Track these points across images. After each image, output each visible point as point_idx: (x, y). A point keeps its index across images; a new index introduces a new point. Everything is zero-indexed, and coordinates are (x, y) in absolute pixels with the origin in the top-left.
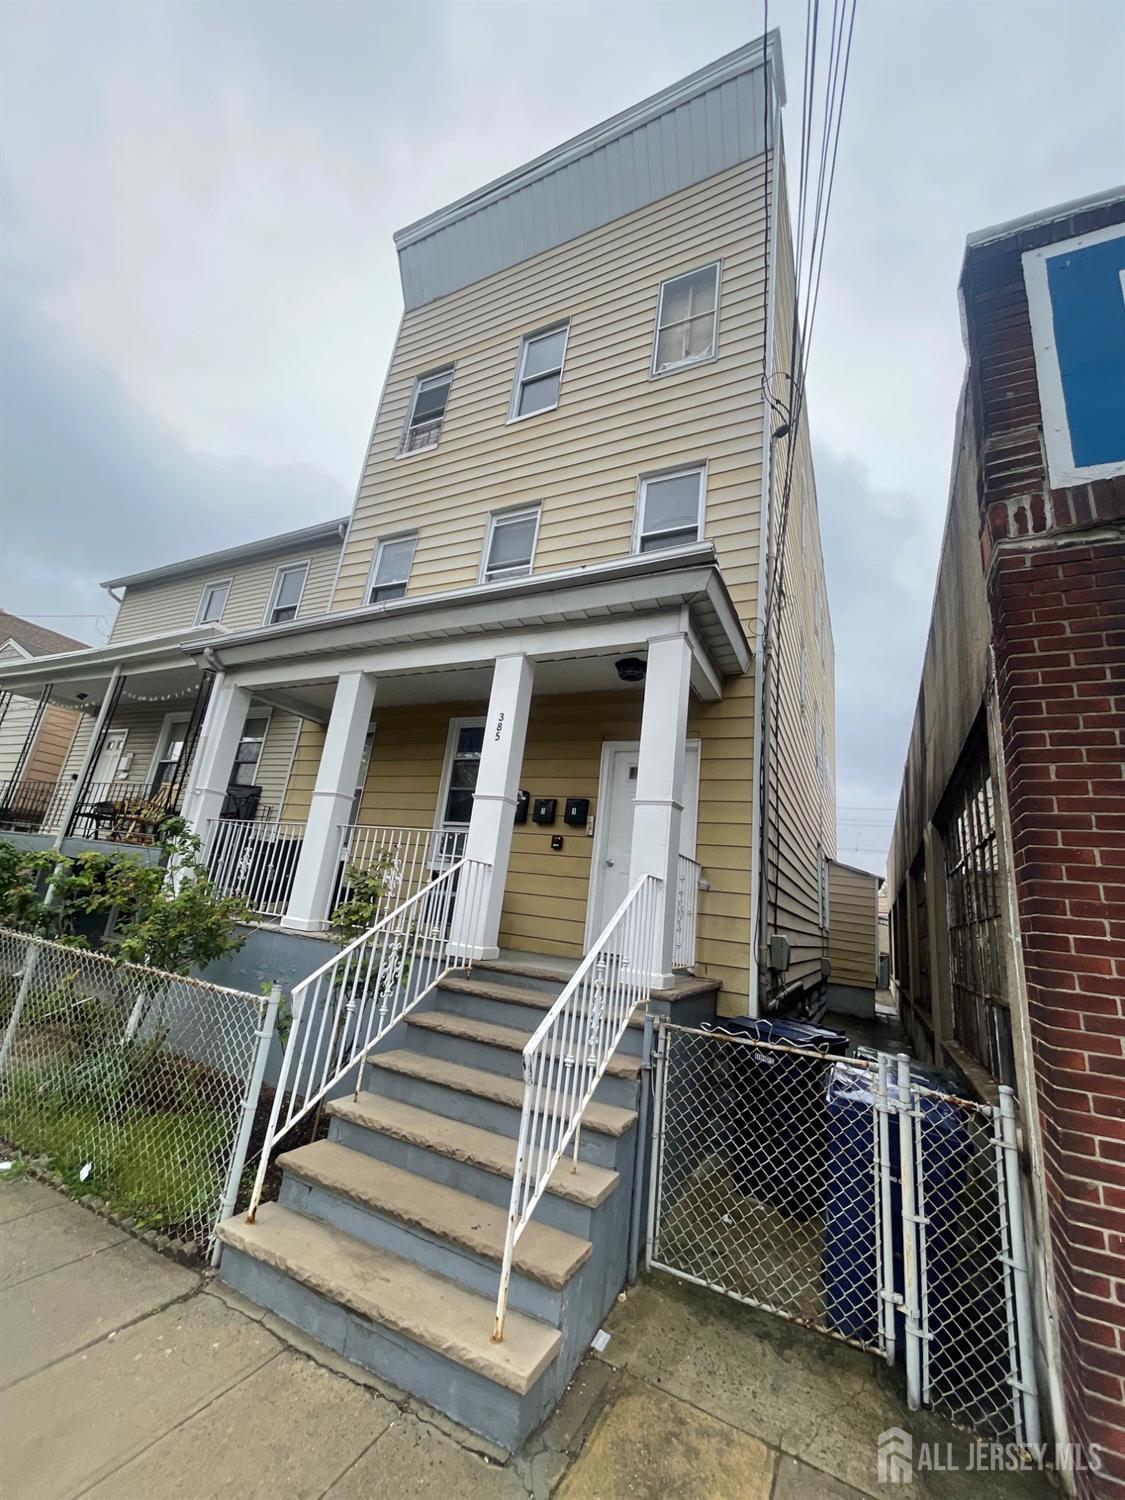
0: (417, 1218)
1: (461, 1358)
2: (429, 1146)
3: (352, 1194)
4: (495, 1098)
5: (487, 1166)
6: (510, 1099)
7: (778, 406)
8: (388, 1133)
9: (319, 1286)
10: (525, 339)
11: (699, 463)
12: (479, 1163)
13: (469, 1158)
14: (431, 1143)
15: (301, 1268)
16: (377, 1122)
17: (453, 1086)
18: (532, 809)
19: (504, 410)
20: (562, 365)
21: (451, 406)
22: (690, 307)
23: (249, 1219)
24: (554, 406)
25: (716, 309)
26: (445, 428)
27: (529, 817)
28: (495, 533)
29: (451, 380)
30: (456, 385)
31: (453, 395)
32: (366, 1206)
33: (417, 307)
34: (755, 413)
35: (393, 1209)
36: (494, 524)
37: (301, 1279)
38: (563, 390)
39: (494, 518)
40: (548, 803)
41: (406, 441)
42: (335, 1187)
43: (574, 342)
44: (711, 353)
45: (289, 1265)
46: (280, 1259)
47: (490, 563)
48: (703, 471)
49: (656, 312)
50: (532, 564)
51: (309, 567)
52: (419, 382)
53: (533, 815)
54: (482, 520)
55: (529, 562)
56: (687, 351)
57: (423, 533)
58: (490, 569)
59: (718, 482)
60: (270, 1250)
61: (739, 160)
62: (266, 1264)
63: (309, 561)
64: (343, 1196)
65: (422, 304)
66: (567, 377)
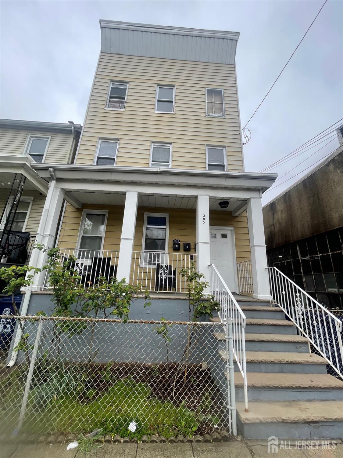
0: (298, 385)
2: (271, 362)
3: (271, 386)
4: (271, 340)
5: (294, 362)
6: (277, 340)
7: (246, 138)
8: (254, 362)
9: (299, 420)
10: (158, 85)
11: (224, 146)
12: (291, 362)
13: (287, 361)
14: (272, 361)
17: (256, 340)
18: (182, 246)
19: (152, 107)
20: (173, 100)
21: (129, 97)
22: (213, 99)
23: (246, 411)
24: (173, 113)
25: (223, 103)
26: (127, 105)
27: (180, 248)
28: (153, 149)
29: (127, 87)
30: (130, 90)
31: (130, 94)
32: (276, 389)
33: (107, 52)
34: (238, 137)
35: (288, 385)
36: (153, 146)
37: (290, 421)
38: (176, 108)
39: (153, 144)
40: (189, 244)
41: (108, 103)
42: (263, 386)
43: (178, 94)
44: (223, 116)
45: (283, 418)
46: (278, 418)
47: (152, 159)
48: (224, 149)
49: (205, 96)
50: (170, 163)
51: (50, 139)
52: (111, 82)
53: (184, 248)
54: (148, 143)
55: (169, 162)
56: (214, 112)
57: (122, 141)
58: (152, 161)
59: (229, 154)
60: (271, 417)
61: (225, 62)
62: (272, 423)
63: (50, 137)
64: (266, 388)
65: (110, 53)
66: (177, 105)
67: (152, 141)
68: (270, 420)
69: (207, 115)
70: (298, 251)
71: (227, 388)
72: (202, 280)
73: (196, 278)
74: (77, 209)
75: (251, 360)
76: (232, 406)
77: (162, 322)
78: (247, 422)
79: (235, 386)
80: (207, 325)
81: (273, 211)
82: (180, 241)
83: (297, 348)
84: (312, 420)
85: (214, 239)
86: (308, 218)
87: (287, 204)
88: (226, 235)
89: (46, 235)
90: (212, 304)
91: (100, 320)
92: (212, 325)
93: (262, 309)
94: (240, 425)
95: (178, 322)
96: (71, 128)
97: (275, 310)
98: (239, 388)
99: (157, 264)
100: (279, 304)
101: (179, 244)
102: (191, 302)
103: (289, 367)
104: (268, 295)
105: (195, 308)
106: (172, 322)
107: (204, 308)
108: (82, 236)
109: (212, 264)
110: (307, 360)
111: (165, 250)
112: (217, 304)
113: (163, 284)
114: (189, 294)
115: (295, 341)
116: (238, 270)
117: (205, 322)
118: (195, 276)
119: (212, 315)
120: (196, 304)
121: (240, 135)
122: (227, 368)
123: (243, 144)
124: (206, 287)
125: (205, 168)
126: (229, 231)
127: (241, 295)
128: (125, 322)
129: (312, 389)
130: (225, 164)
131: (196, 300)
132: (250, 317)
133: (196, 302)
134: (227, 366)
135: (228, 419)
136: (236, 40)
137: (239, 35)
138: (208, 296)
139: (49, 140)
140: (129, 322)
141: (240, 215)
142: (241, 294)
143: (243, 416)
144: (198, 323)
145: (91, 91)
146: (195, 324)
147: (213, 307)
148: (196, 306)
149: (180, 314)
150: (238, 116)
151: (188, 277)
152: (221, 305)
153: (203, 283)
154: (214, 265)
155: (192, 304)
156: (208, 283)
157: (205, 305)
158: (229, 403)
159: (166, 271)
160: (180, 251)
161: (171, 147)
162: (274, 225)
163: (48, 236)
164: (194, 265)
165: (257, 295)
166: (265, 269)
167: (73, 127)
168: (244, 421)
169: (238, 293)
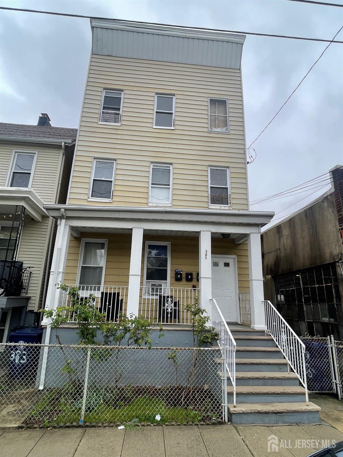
0: (273, 392)
1: (307, 410)
3: (253, 393)
6: (264, 362)
7: (251, 158)
8: (244, 378)
9: (269, 411)
10: (156, 94)
11: (227, 167)
12: (272, 377)
14: (257, 377)
15: (262, 409)
16: (239, 376)
17: (247, 363)
18: (184, 276)
19: (150, 121)
20: (173, 112)
21: (125, 109)
22: (217, 110)
23: (235, 407)
24: (173, 128)
25: (227, 116)
26: (123, 118)
27: (183, 278)
28: (153, 170)
29: (122, 97)
30: (126, 101)
31: (125, 105)
32: (257, 394)
33: (98, 54)
34: (242, 156)
35: (266, 392)
36: (152, 167)
37: (263, 412)
38: (176, 123)
39: (152, 165)
40: (191, 274)
41: (101, 116)
42: (248, 393)
43: (178, 105)
44: (227, 131)
45: (259, 410)
46: (255, 410)
47: (152, 182)
48: (228, 169)
49: (208, 108)
50: (171, 186)
51: (37, 154)
52: (104, 90)
53: (186, 278)
54: (147, 164)
55: (169, 185)
56: (218, 126)
57: (119, 162)
58: (152, 184)
59: (233, 175)
60: (250, 409)
61: (230, 67)
62: (251, 413)
63: (37, 152)
64: (250, 394)
65: (101, 54)
66: (177, 118)
67: (151, 162)
68: (250, 411)
69: (209, 131)
70: (301, 280)
71: (222, 393)
72: (205, 315)
73: (199, 313)
74: (75, 237)
75: (242, 377)
76: (225, 404)
77: (176, 349)
78: (234, 412)
79: (227, 393)
80: (208, 350)
81: (280, 234)
82: (182, 271)
83: (280, 369)
84: (278, 411)
85: (216, 268)
86: (308, 249)
87: (291, 230)
88: (229, 263)
89: (60, 272)
90: (212, 335)
91: (132, 347)
92: (211, 350)
93: (257, 339)
94: (230, 414)
95: (187, 348)
96: (62, 143)
97: (268, 339)
98: (230, 394)
99: (159, 295)
100: (271, 334)
101: (181, 274)
102: (195, 333)
103: (270, 381)
104: (264, 325)
105: (199, 338)
106: (183, 348)
107: (206, 338)
108: (82, 266)
109: (213, 299)
110: (284, 376)
111: (166, 280)
112: (217, 335)
113: (169, 317)
114: (194, 326)
115: (278, 363)
116: (239, 300)
117: (207, 347)
118: (199, 311)
119: (213, 344)
120: (200, 335)
121: (244, 153)
122: (222, 379)
123: (248, 163)
124: (208, 321)
125: (208, 191)
126: (231, 259)
127: (242, 325)
128: (150, 348)
129: (283, 394)
130: (228, 186)
131: (199, 331)
132: (246, 345)
133: (200, 333)
134: (222, 378)
135: (222, 412)
136: (242, 44)
137: (245, 38)
138: (210, 328)
139: (36, 156)
140: (152, 349)
141: (244, 243)
142: (242, 323)
143: (232, 409)
144: (202, 349)
145: (83, 102)
146: (200, 350)
147: (213, 337)
148: (199, 336)
149: (184, 344)
150: (243, 131)
151: (193, 312)
152: (220, 335)
153: (206, 318)
154: (215, 300)
155: (196, 335)
156: (209, 317)
157: (207, 336)
158: (223, 402)
159: (171, 305)
160: (182, 281)
161: (171, 168)
162: (280, 249)
163: (61, 273)
164: (197, 300)
165: (254, 326)
166: (262, 302)
167: (63, 143)
168: (232, 412)
169: (239, 323)
